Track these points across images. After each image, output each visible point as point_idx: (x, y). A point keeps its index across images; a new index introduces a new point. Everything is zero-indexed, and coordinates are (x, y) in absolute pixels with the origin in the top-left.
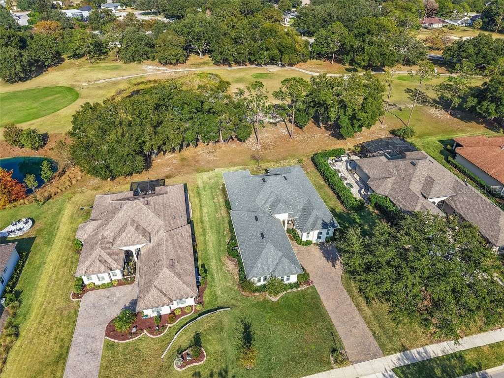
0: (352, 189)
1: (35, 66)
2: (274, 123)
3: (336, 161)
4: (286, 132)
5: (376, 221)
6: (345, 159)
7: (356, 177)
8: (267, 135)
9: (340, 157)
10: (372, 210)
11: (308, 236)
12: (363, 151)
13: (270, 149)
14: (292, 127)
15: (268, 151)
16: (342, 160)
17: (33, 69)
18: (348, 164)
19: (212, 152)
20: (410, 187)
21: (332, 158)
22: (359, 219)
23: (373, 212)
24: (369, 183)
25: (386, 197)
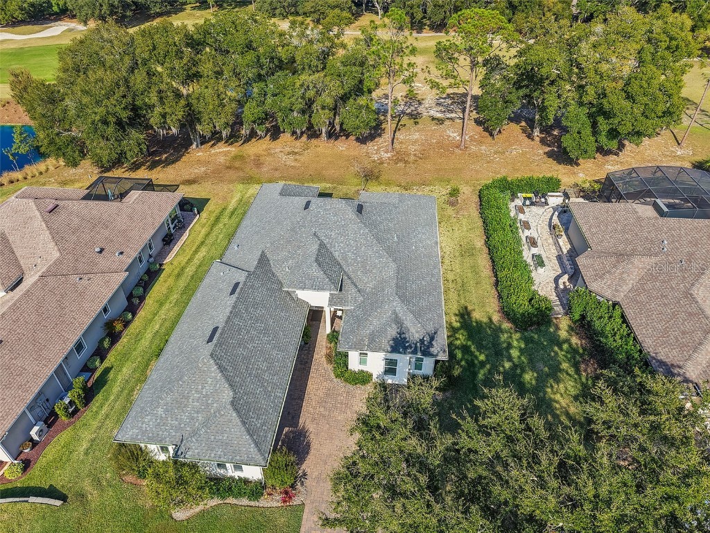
0: (540, 270)
1: (131, 10)
2: (438, 120)
3: (532, 204)
4: (458, 138)
5: (565, 366)
6: (555, 200)
7: (561, 244)
8: (416, 136)
9: (544, 196)
10: (563, 334)
11: (363, 362)
12: (607, 191)
13: (406, 162)
14: (473, 130)
15: (401, 165)
16: (546, 203)
17: (129, 13)
18: (556, 213)
19: (296, 153)
20: (694, 291)
21: (524, 195)
22: (521, 350)
23: (567, 341)
24: (581, 261)
25: (614, 305)
